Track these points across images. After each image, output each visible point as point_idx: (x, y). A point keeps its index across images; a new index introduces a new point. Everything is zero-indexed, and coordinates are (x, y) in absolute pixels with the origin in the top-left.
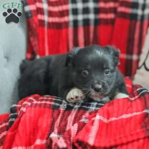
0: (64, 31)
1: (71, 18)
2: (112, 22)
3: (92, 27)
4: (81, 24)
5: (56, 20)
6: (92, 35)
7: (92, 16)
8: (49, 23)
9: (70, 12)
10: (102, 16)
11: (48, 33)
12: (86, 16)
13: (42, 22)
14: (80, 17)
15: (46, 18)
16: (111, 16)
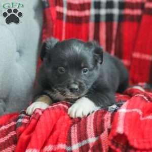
0: (84, 26)
1: (93, 12)
2: (139, 18)
3: (115, 23)
4: (103, 20)
5: (76, 13)
7: (116, 11)
8: (68, 17)
10: (128, 12)
12: (109, 11)
13: (60, 15)
14: (103, 12)
15: (65, 11)
16: (138, 12)
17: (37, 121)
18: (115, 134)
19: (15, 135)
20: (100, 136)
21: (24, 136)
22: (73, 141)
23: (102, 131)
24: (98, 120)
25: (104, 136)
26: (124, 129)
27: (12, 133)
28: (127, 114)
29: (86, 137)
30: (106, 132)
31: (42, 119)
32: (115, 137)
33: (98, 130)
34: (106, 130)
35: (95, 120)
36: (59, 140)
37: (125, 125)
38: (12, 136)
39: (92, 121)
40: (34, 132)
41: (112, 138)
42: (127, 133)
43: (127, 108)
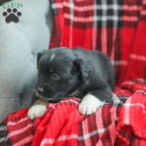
0: (88, 30)
1: (95, 18)
2: (135, 24)
4: (104, 25)
5: (81, 19)
6: (114, 37)
7: (115, 18)
8: (74, 23)
9: (95, 13)
10: (126, 18)
11: (73, 33)
12: (110, 18)
13: (67, 21)
14: (104, 18)
15: (72, 17)
16: (134, 19)
17: (52, 114)
18: (123, 126)
19: (33, 127)
20: (107, 127)
21: (40, 128)
22: (84, 132)
23: (110, 123)
24: (106, 113)
25: (112, 127)
26: (130, 120)
27: (30, 125)
28: (131, 108)
29: (96, 128)
30: (113, 124)
31: (55, 113)
32: (122, 128)
33: (106, 122)
34: (113, 122)
35: (103, 113)
36: (72, 131)
37: (130, 117)
38: (30, 127)
39: (100, 114)
40: (49, 124)
41: (119, 129)
42: (133, 124)
43: (131, 103)
